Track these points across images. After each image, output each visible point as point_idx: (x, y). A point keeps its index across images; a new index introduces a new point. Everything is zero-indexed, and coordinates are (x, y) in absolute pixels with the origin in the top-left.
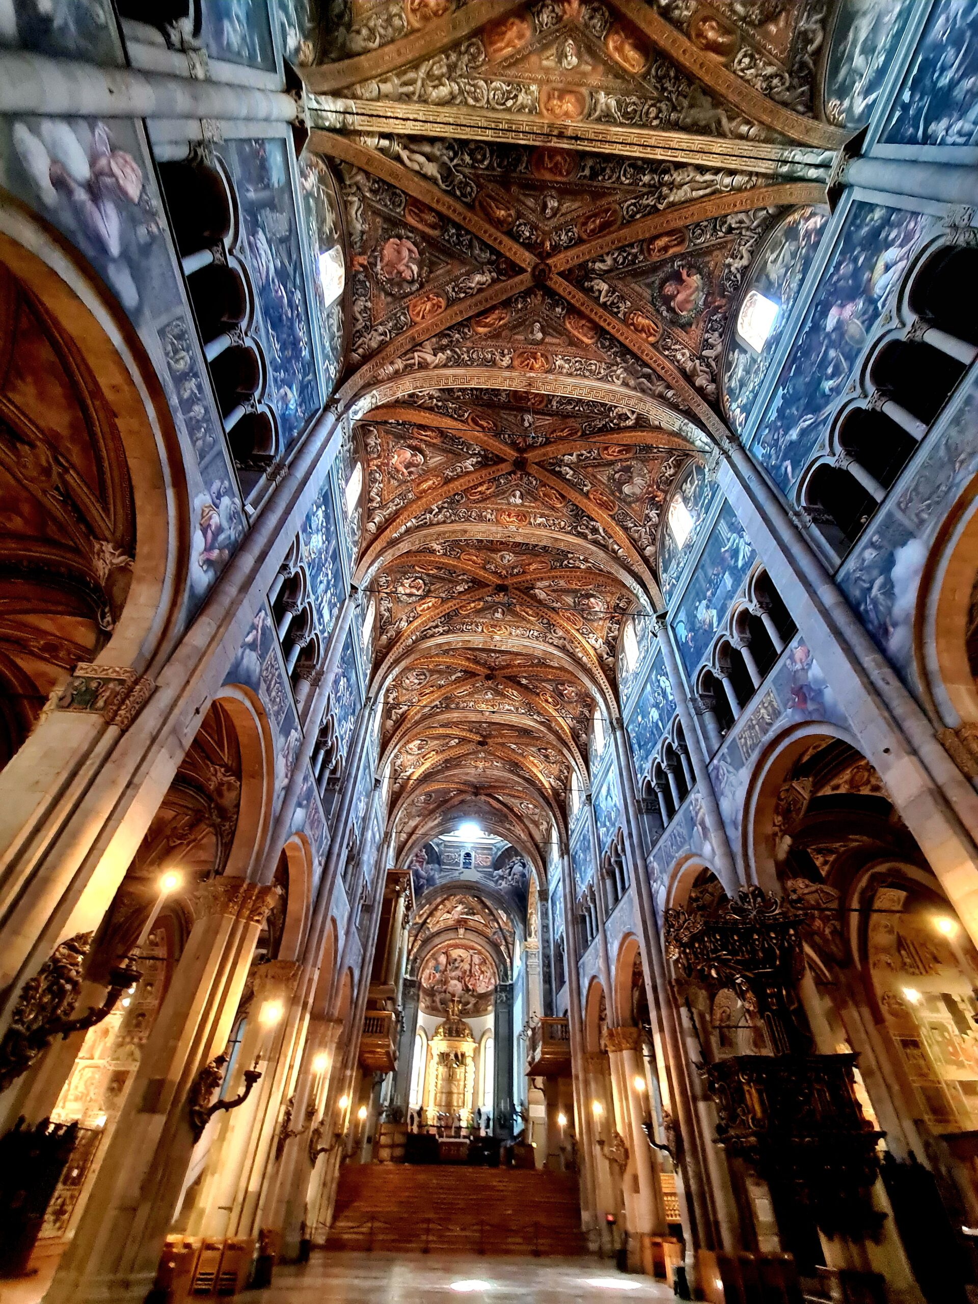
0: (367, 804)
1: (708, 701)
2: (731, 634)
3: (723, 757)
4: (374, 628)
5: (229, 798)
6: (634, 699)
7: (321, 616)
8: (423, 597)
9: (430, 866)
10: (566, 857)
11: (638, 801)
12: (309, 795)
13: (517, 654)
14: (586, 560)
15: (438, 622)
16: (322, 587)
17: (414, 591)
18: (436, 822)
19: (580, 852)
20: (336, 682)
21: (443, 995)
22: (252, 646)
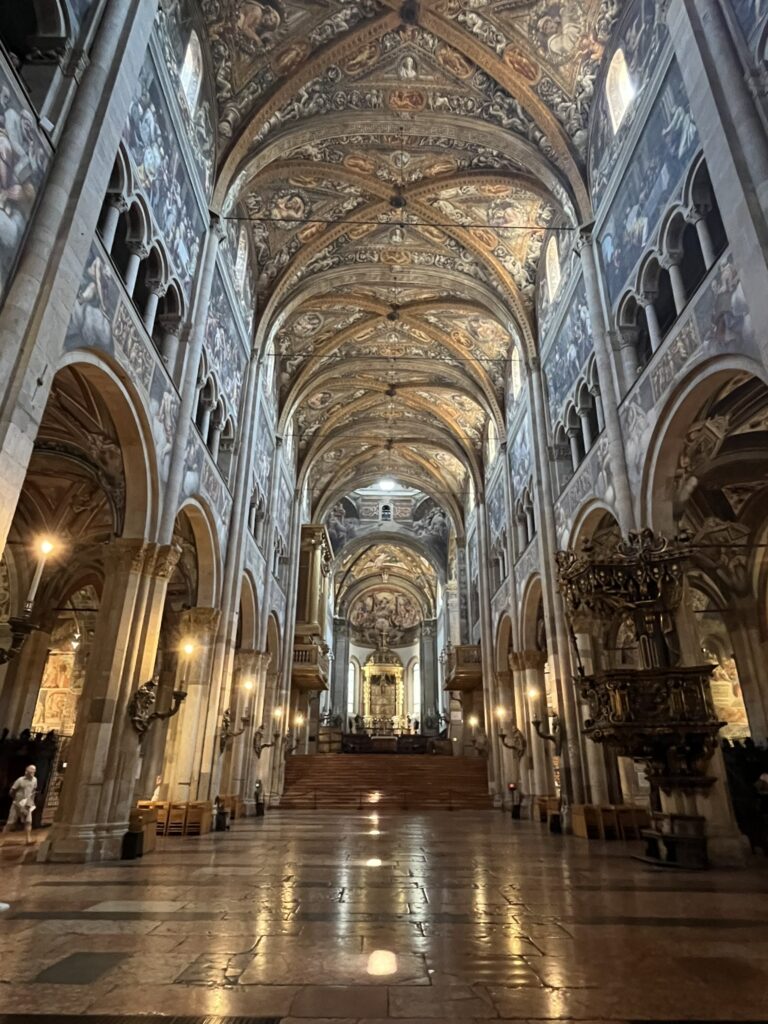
0: (271, 464)
1: (628, 334)
2: (660, 250)
3: (634, 399)
4: (250, 265)
5: (113, 466)
6: (553, 333)
7: (176, 257)
8: (303, 222)
9: (349, 520)
10: (481, 506)
11: (550, 448)
12: (198, 457)
13: (422, 287)
14: (500, 156)
15: (325, 251)
16: (172, 219)
17: (292, 213)
18: (349, 477)
19: (495, 500)
20: (211, 335)
21: (371, 631)
22: (94, 302)
